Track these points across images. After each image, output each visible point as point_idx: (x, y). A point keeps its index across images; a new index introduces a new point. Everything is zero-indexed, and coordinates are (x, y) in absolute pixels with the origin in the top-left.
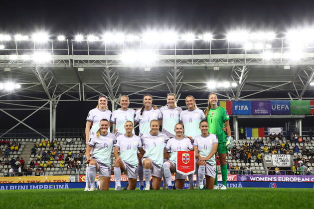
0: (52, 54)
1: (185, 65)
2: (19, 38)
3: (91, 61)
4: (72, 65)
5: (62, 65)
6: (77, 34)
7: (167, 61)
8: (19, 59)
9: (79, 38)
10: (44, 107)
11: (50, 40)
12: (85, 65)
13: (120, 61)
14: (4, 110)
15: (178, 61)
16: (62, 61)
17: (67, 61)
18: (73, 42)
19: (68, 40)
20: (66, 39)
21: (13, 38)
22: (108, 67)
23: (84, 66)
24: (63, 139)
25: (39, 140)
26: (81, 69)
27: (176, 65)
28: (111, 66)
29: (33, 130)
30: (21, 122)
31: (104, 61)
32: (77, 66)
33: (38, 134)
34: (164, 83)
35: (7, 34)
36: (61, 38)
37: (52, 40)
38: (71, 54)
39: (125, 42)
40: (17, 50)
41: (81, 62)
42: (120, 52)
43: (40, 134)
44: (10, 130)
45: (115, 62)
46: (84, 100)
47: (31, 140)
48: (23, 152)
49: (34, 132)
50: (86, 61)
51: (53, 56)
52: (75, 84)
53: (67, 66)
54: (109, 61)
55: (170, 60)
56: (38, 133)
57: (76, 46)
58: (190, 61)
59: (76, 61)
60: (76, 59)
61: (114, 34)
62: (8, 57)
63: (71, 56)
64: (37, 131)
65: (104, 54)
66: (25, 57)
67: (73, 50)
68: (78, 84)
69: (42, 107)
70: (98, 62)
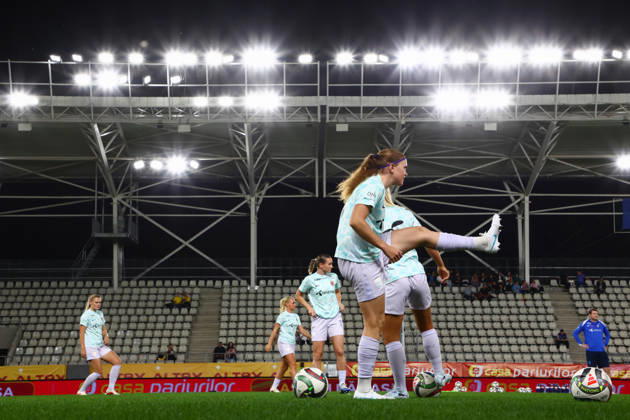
0: (282, 94)
1: (575, 118)
2: (215, 58)
3: (367, 110)
4: (323, 119)
5: (302, 119)
6: (339, 50)
7: (536, 109)
8: (212, 105)
9: (344, 58)
10: (238, 210)
11: (280, 63)
12: (353, 119)
13: (430, 109)
14: (151, 218)
15: (562, 108)
16: (303, 110)
17: (313, 110)
18: (331, 67)
19: (318, 63)
20: (316, 60)
21: (201, 59)
22: (403, 122)
23: (350, 120)
24: (279, 282)
25: (226, 283)
26: (342, 128)
27: (555, 118)
28: (410, 120)
29: (211, 260)
30: (187, 243)
31: (394, 109)
32: (334, 121)
33: (220, 270)
34: (504, 159)
35: (190, 50)
36: (306, 59)
37: (284, 64)
38: (323, 93)
39: (446, 66)
40: (207, 85)
41: (343, 110)
42: (431, 89)
43: (225, 269)
44: (163, 260)
45: (419, 111)
46: (325, 195)
47: (210, 283)
48: (202, 310)
49: (215, 266)
50: (356, 110)
51: (285, 97)
52: (307, 161)
53: (313, 120)
54: (406, 109)
55: (543, 106)
56: (221, 267)
57: (338, 75)
58: (590, 107)
59: (333, 110)
60: (333, 105)
61: (422, 49)
62: (189, 102)
63: (322, 98)
64: (220, 263)
65: (397, 95)
66: (225, 102)
67: (328, 85)
68: (313, 159)
69: (232, 211)
70: (380, 110)
